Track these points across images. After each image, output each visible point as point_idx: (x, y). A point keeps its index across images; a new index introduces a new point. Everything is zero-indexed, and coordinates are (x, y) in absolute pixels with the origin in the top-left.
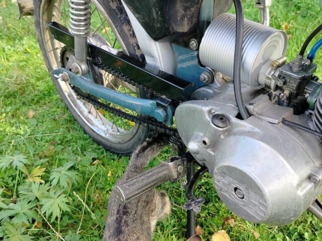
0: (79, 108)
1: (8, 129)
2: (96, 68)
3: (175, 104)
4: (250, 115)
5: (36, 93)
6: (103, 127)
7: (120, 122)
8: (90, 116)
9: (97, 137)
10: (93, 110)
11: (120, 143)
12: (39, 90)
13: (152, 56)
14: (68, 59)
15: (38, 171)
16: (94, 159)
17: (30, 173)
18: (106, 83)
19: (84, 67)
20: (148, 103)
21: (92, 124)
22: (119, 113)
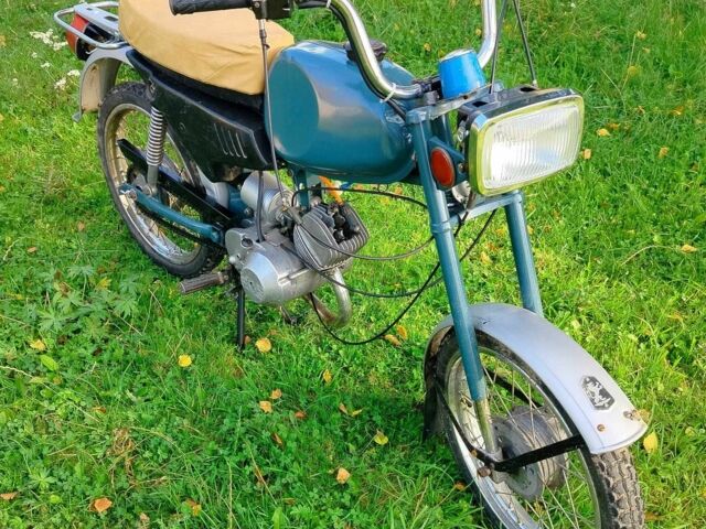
0: (139, 224)
1: (58, 242)
2: (164, 190)
3: (225, 230)
4: (264, 240)
5: (81, 200)
6: (165, 247)
7: (184, 243)
8: (151, 234)
9: (157, 257)
10: (155, 228)
11: (182, 264)
12: (83, 197)
13: (211, 190)
14: (135, 176)
15: (105, 282)
16: (155, 279)
17: (97, 283)
18: (171, 203)
19: (154, 190)
20: (207, 227)
21: (153, 243)
22: (183, 233)
